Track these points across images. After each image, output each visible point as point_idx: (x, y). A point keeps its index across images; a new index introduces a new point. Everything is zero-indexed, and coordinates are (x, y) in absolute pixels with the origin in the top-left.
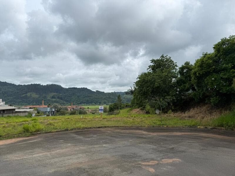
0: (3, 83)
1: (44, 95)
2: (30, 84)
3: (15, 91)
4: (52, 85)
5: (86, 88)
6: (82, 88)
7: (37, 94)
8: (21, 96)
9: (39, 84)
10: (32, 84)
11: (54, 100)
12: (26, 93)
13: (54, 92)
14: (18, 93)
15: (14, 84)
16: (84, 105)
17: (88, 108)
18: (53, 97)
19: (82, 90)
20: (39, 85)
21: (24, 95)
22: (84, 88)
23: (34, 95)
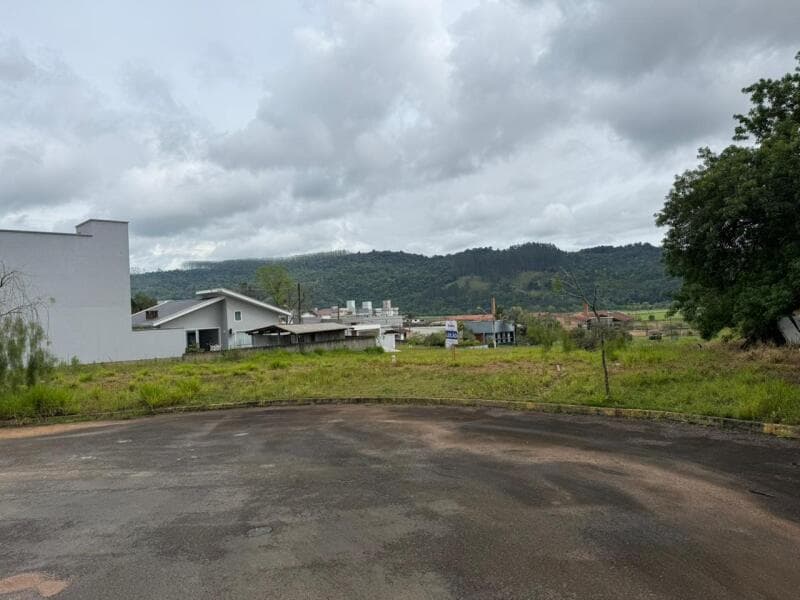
0: (396, 254)
1: (504, 280)
2: (463, 250)
3: (427, 276)
4: (528, 247)
5: (647, 245)
6: (630, 246)
7: (483, 280)
8: (443, 288)
9: (488, 246)
10: (467, 251)
11: (534, 293)
12: (455, 279)
13: (535, 270)
14: (433, 279)
15: (421, 256)
16: (642, 309)
17: (652, 318)
18: (532, 286)
19: (630, 252)
20: (488, 251)
21: (450, 285)
22: (638, 245)
23: (478, 284)
